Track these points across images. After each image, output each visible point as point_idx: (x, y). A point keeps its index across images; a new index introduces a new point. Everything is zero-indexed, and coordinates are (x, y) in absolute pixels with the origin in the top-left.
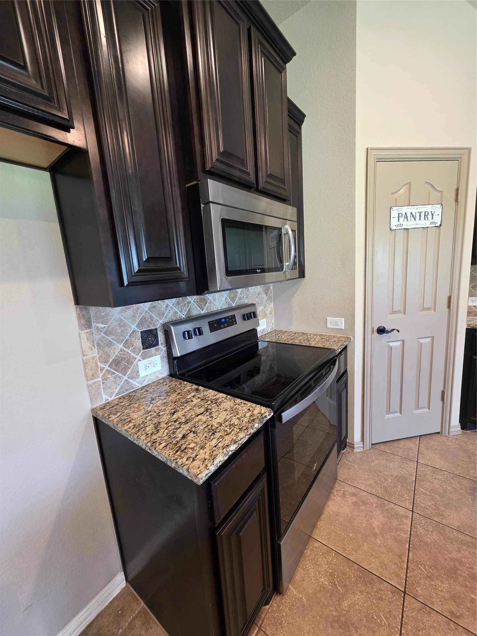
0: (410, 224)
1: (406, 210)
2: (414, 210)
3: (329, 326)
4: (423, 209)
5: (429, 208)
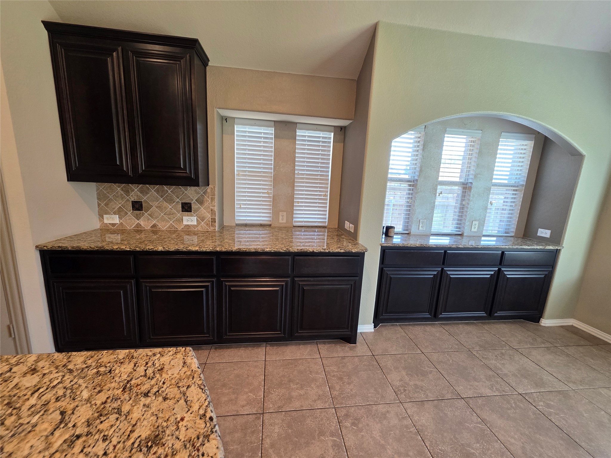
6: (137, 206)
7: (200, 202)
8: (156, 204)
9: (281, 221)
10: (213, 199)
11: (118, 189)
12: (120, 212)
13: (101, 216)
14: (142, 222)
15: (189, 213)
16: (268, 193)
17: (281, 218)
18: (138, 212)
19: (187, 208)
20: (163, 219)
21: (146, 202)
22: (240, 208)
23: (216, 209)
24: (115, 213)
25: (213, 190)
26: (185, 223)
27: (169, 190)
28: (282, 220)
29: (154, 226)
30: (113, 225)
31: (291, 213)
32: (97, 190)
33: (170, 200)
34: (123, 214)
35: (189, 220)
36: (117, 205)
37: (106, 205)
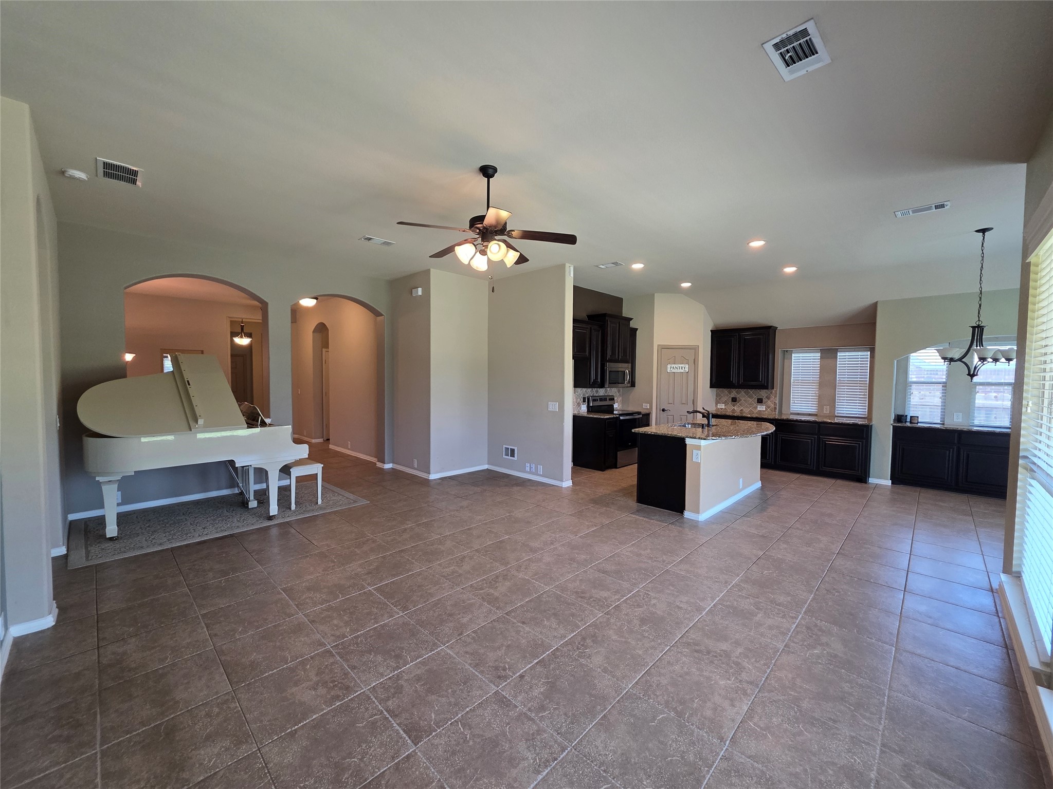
0: (675, 371)
1: (673, 365)
2: (677, 366)
3: (644, 407)
4: (681, 366)
5: (683, 365)
6: (734, 400)
7: (768, 398)
8: (744, 399)
9: (825, 412)
10: (775, 397)
11: (726, 391)
12: (726, 403)
13: (716, 404)
14: (735, 409)
15: (761, 404)
16: (815, 393)
17: (825, 410)
18: (734, 403)
19: (760, 401)
20: (747, 407)
21: (738, 397)
22: (794, 403)
23: (777, 402)
24: (723, 403)
25: (776, 391)
26: (758, 409)
27: (751, 392)
28: (827, 410)
29: (742, 410)
30: (722, 409)
31: (833, 406)
32: (717, 391)
33: (751, 397)
34: (727, 403)
35: (761, 408)
36: (724, 399)
37: (719, 399)
